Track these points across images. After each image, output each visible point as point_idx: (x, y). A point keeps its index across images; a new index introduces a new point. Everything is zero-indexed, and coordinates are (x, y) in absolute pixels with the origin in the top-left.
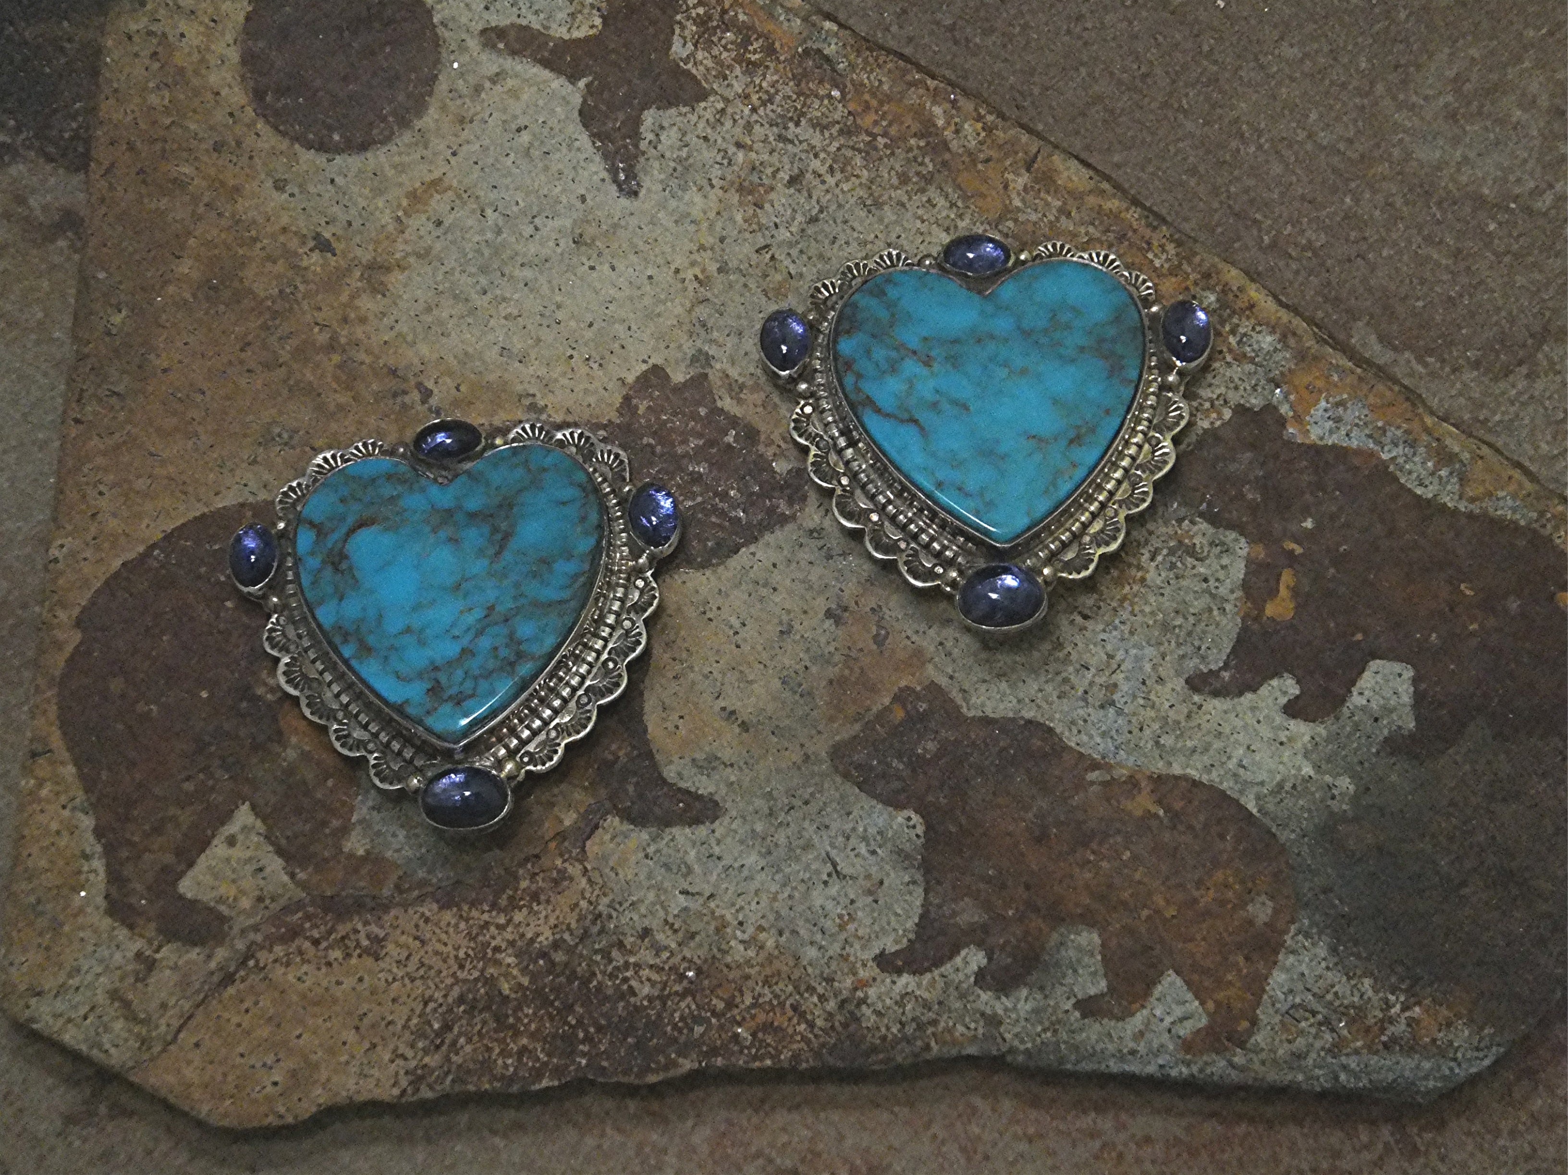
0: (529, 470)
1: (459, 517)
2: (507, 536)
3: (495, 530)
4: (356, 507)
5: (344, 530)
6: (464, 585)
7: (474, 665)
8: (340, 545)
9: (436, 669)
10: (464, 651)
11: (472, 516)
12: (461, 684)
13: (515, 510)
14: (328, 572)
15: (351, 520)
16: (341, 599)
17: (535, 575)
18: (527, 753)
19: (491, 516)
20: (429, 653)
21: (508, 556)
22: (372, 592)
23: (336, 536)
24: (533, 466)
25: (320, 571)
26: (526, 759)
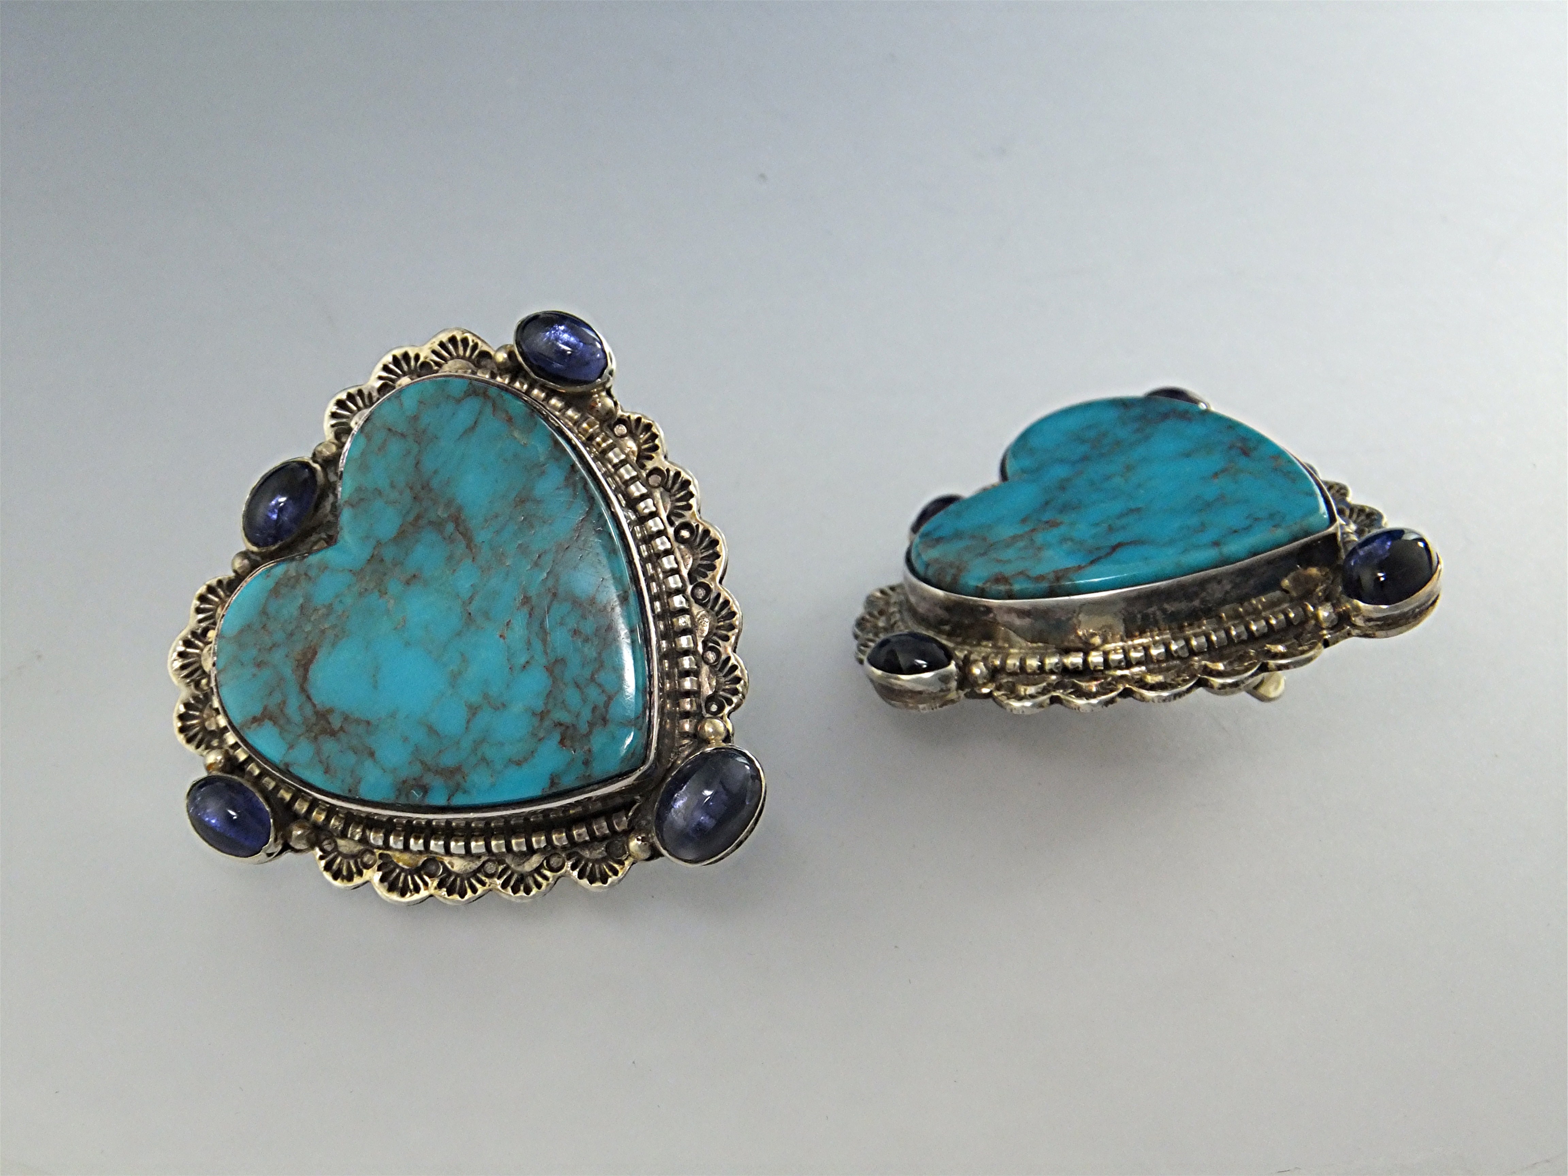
0: (403, 435)
1: (389, 553)
2: (457, 520)
3: (438, 525)
4: (278, 656)
5: (293, 689)
6: (472, 608)
7: (574, 670)
8: (308, 711)
9: (542, 716)
10: (550, 669)
11: (401, 536)
12: (584, 701)
13: (435, 484)
14: (329, 746)
15: (288, 671)
16: (372, 754)
17: (529, 522)
18: (710, 699)
19: (418, 517)
20: (517, 708)
21: (482, 536)
22: (393, 715)
23: (294, 702)
24: (401, 427)
25: (318, 752)
26: (714, 708)
